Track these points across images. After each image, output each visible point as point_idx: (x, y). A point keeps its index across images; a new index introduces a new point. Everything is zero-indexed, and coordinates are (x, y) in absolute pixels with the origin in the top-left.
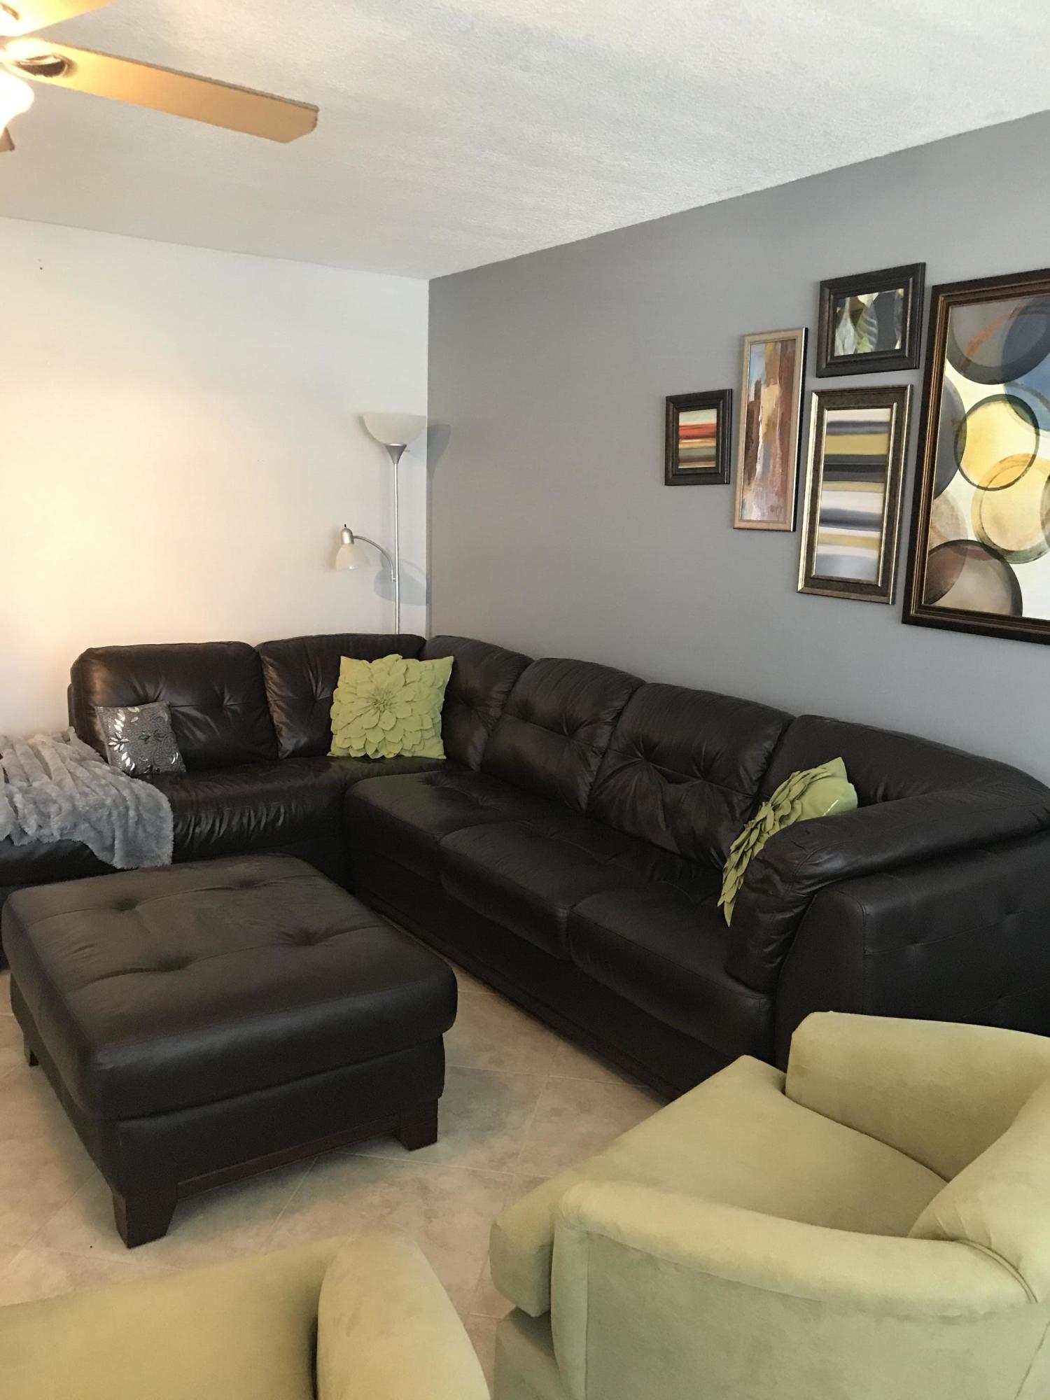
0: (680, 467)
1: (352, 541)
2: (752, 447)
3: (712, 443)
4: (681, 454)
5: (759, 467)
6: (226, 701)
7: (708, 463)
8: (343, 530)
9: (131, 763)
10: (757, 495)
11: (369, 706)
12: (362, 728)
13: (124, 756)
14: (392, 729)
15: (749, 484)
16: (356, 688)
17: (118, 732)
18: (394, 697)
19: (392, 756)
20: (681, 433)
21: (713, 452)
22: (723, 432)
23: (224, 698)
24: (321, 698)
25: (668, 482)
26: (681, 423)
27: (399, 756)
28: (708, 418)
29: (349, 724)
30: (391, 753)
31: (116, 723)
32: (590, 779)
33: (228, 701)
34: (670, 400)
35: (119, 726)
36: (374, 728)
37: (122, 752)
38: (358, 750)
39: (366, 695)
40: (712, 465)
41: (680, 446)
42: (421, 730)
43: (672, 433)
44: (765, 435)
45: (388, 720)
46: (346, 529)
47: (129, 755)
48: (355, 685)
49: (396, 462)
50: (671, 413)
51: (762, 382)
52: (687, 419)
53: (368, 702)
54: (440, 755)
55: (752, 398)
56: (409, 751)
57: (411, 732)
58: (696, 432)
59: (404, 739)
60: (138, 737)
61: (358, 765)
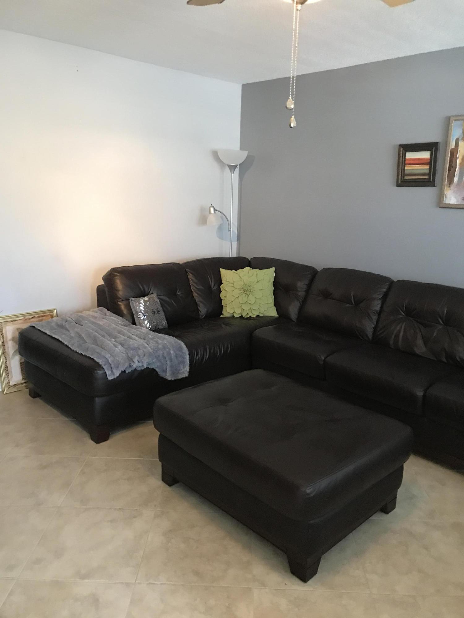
0: (405, 178)
1: (215, 212)
2: (452, 169)
3: (427, 167)
4: (406, 172)
5: (456, 179)
6: (177, 292)
7: (423, 176)
8: (210, 207)
9: (149, 325)
10: (454, 192)
11: (242, 293)
12: (240, 303)
13: (146, 322)
14: (254, 303)
15: (450, 187)
16: (233, 284)
17: (142, 310)
18: (253, 288)
19: (255, 316)
20: (407, 162)
21: (427, 171)
22: (432, 163)
23: (177, 291)
24: (214, 289)
25: (398, 185)
26: (407, 157)
27: (258, 316)
28: (426, 155)
29: (232, 301)
30: (254, 314)
31: (140, 306)
32: (373, 326)
33: (178, 293)
34: (401, 146)
35: (142, 308)
36: (245, 303)
37: (144, 320)
38: (238, 314)
39: (240, 287)
40: (426, 177)
41: (406, 168)
42: (268, 303)
43: (401, 162)
44: (460, 164)
45: (252, 299)
46: (212, 206)
47: (148, 322)
48: (233, 283)
49: (232, 173)
50: (401, 152)
51: (460, 139)
52: (410, 156)
53: (240, 291)
54: (276, 315)
55: (453, 146)
56: (262, 313)
57: (263, 304)
58: (417, 162)
59: (260, 308)
60: (151, 313)
61: (238, 320)
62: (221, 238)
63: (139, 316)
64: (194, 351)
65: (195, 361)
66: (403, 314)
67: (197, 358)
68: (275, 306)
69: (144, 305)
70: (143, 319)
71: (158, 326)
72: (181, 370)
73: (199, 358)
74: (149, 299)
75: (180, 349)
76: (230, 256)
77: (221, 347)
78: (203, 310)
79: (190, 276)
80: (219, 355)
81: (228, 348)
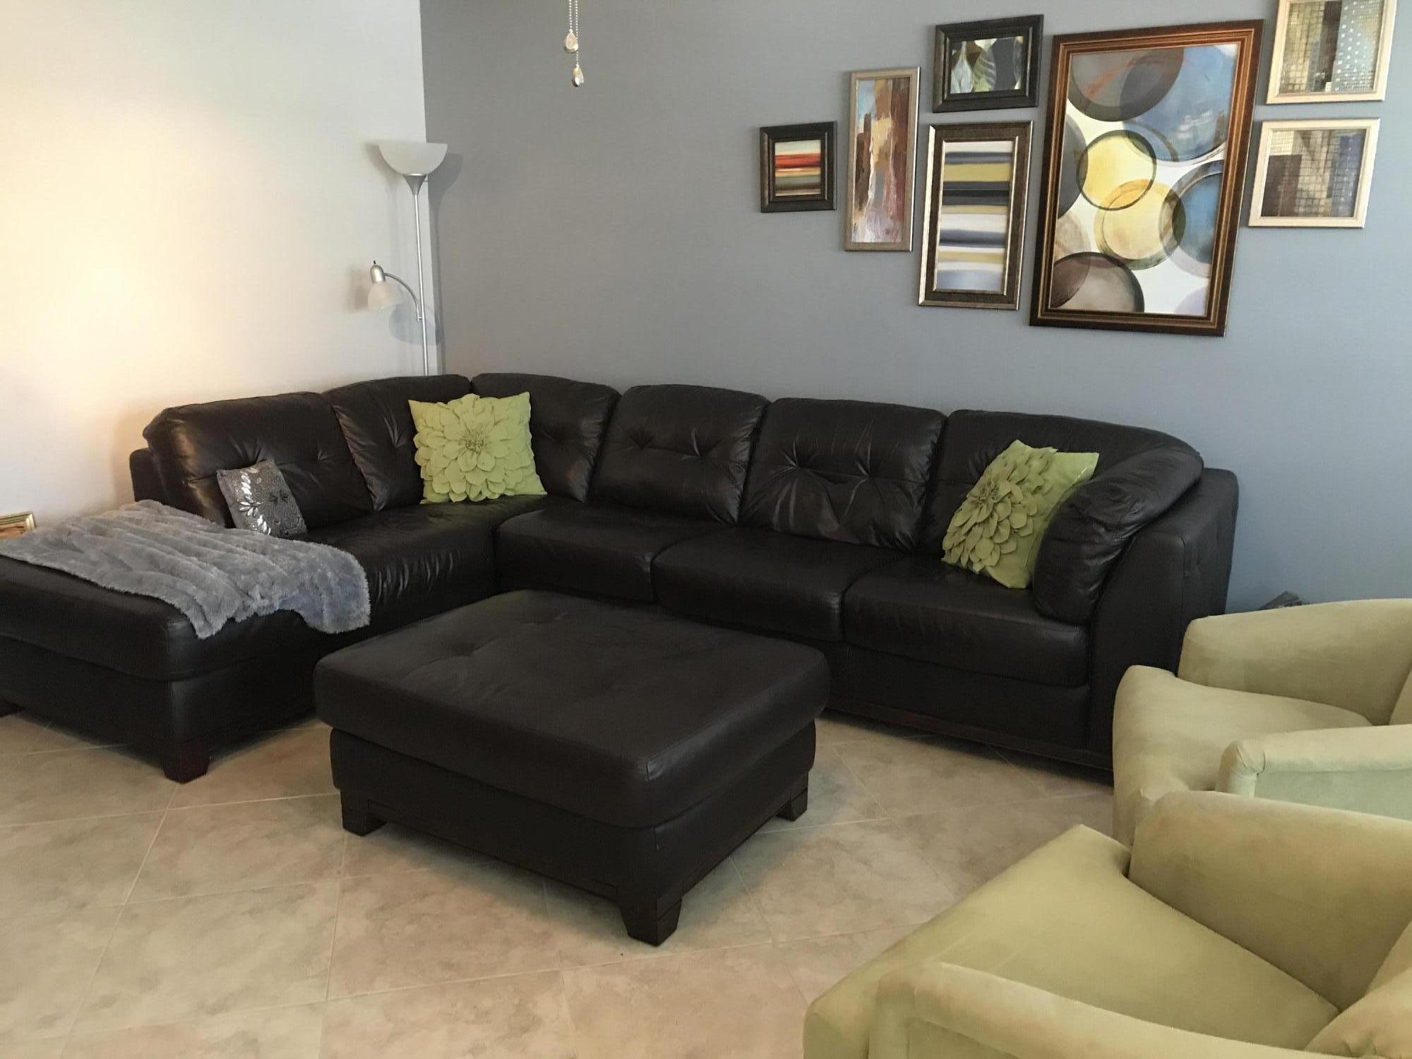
0: (777, 195)
1: (384, 279)
2: (863, 175)
3: (816, 172)
4: (778, 182)
5: (871, 194)
6: (319, 455)
7: (810, 190)
8: (372, 269)
9: (268, 528)
13: (260, 521)
14: (493, 469)
17: (247, 495)
18: (486, 437)
19: (497, 496)
20: (777, 162)
21: (818, 180)
22: (826, 162)
23: (317, 453)
24: (399, 445)
25: (764, 210)
26: (777, 153)
28: (812, 148)
29: (445, 468)
30: (494, 493)
32: (738, 493)
33: (321, 456)
34: (764, 130)
35: (246, 489)
37: (255, 517)
39: (459, 438)
40: (816, 192)
41: (777, 175)
42: (522, 467)
43: (768, 164)
44: (877, 164)
45: (486, 461)
46: (375, 265)
47: (264, 520)
49: (416, 193)
50: (766, 143)
51: (872, 115)
52: (783, 149)
53: (460, 444)
54: (542, 491)
55: (861, 130)
56: (512, 490)
57: (512, 470)
58: (797, 161)
59: (506, 479)
60: (269, 501)
62: (401, 335)
63: (242, 509)
64: (376, 572)
65: (380, 593)
66: (794, 464)
67: (385, 585)
68: (538, 472)
69: (250, 485)
70: (253, 513)
71: (287, 528)
72: (354, 612)
73: (388, 586)
74: (261, 471)
75: (347, 567)
76: (426, 374)
77: (433, 561)
78: (380, 492)
79: (344, 420)
80: (431, 577)
81: (448, 561)
